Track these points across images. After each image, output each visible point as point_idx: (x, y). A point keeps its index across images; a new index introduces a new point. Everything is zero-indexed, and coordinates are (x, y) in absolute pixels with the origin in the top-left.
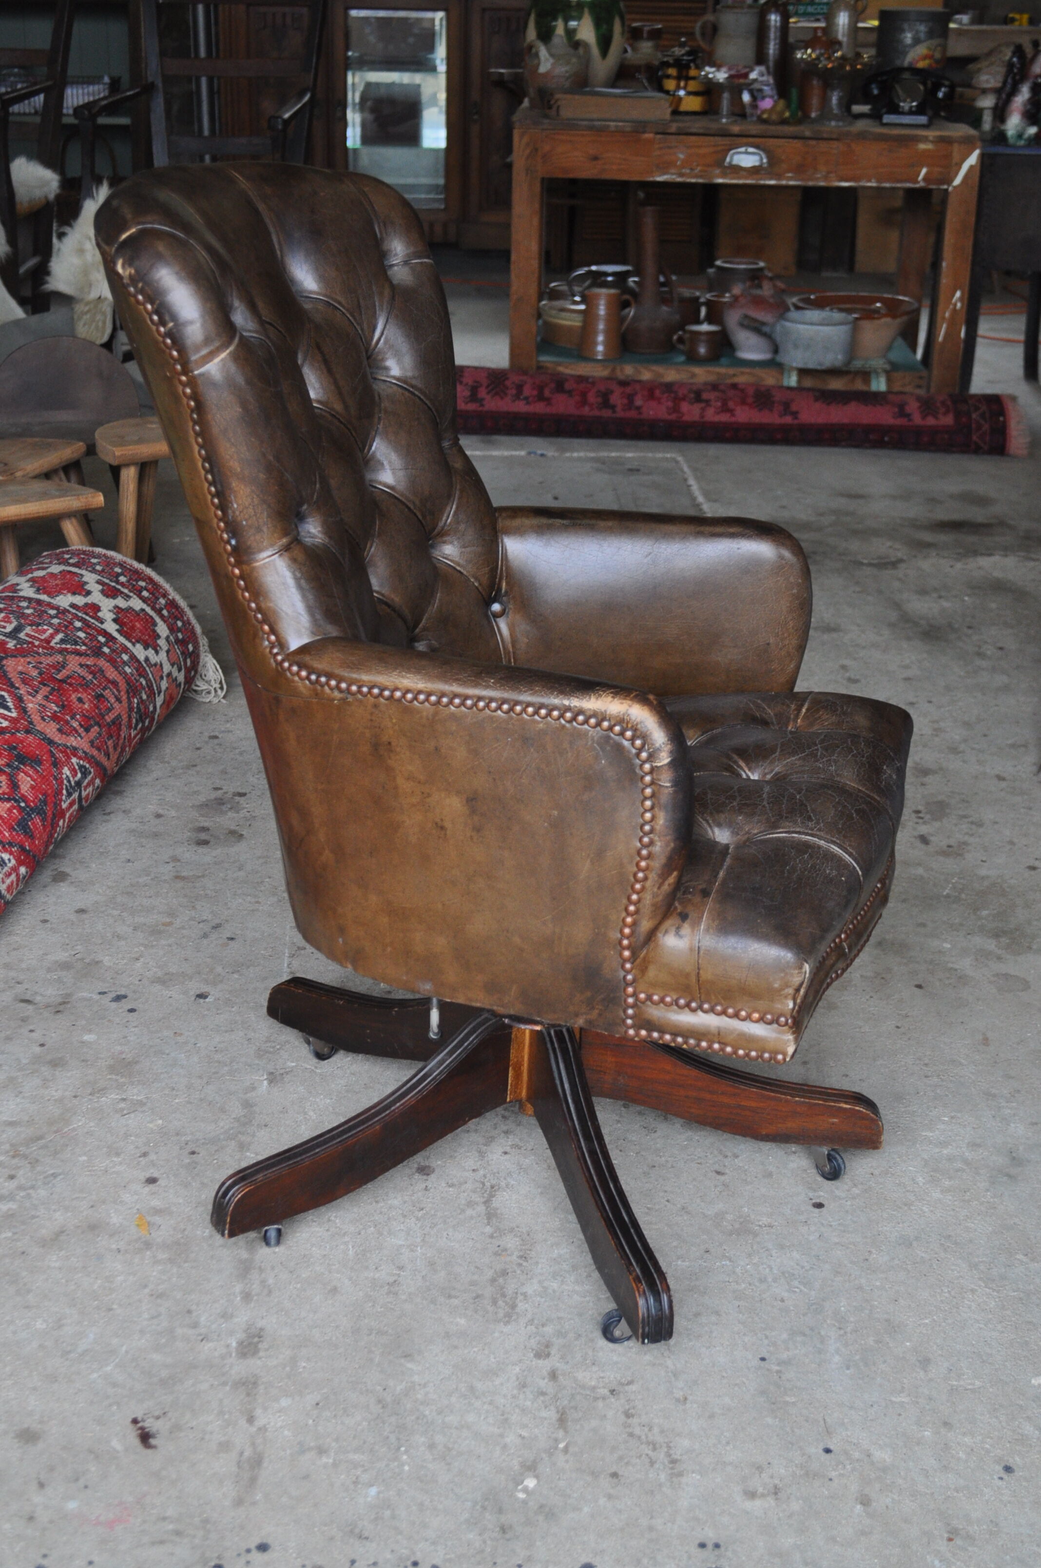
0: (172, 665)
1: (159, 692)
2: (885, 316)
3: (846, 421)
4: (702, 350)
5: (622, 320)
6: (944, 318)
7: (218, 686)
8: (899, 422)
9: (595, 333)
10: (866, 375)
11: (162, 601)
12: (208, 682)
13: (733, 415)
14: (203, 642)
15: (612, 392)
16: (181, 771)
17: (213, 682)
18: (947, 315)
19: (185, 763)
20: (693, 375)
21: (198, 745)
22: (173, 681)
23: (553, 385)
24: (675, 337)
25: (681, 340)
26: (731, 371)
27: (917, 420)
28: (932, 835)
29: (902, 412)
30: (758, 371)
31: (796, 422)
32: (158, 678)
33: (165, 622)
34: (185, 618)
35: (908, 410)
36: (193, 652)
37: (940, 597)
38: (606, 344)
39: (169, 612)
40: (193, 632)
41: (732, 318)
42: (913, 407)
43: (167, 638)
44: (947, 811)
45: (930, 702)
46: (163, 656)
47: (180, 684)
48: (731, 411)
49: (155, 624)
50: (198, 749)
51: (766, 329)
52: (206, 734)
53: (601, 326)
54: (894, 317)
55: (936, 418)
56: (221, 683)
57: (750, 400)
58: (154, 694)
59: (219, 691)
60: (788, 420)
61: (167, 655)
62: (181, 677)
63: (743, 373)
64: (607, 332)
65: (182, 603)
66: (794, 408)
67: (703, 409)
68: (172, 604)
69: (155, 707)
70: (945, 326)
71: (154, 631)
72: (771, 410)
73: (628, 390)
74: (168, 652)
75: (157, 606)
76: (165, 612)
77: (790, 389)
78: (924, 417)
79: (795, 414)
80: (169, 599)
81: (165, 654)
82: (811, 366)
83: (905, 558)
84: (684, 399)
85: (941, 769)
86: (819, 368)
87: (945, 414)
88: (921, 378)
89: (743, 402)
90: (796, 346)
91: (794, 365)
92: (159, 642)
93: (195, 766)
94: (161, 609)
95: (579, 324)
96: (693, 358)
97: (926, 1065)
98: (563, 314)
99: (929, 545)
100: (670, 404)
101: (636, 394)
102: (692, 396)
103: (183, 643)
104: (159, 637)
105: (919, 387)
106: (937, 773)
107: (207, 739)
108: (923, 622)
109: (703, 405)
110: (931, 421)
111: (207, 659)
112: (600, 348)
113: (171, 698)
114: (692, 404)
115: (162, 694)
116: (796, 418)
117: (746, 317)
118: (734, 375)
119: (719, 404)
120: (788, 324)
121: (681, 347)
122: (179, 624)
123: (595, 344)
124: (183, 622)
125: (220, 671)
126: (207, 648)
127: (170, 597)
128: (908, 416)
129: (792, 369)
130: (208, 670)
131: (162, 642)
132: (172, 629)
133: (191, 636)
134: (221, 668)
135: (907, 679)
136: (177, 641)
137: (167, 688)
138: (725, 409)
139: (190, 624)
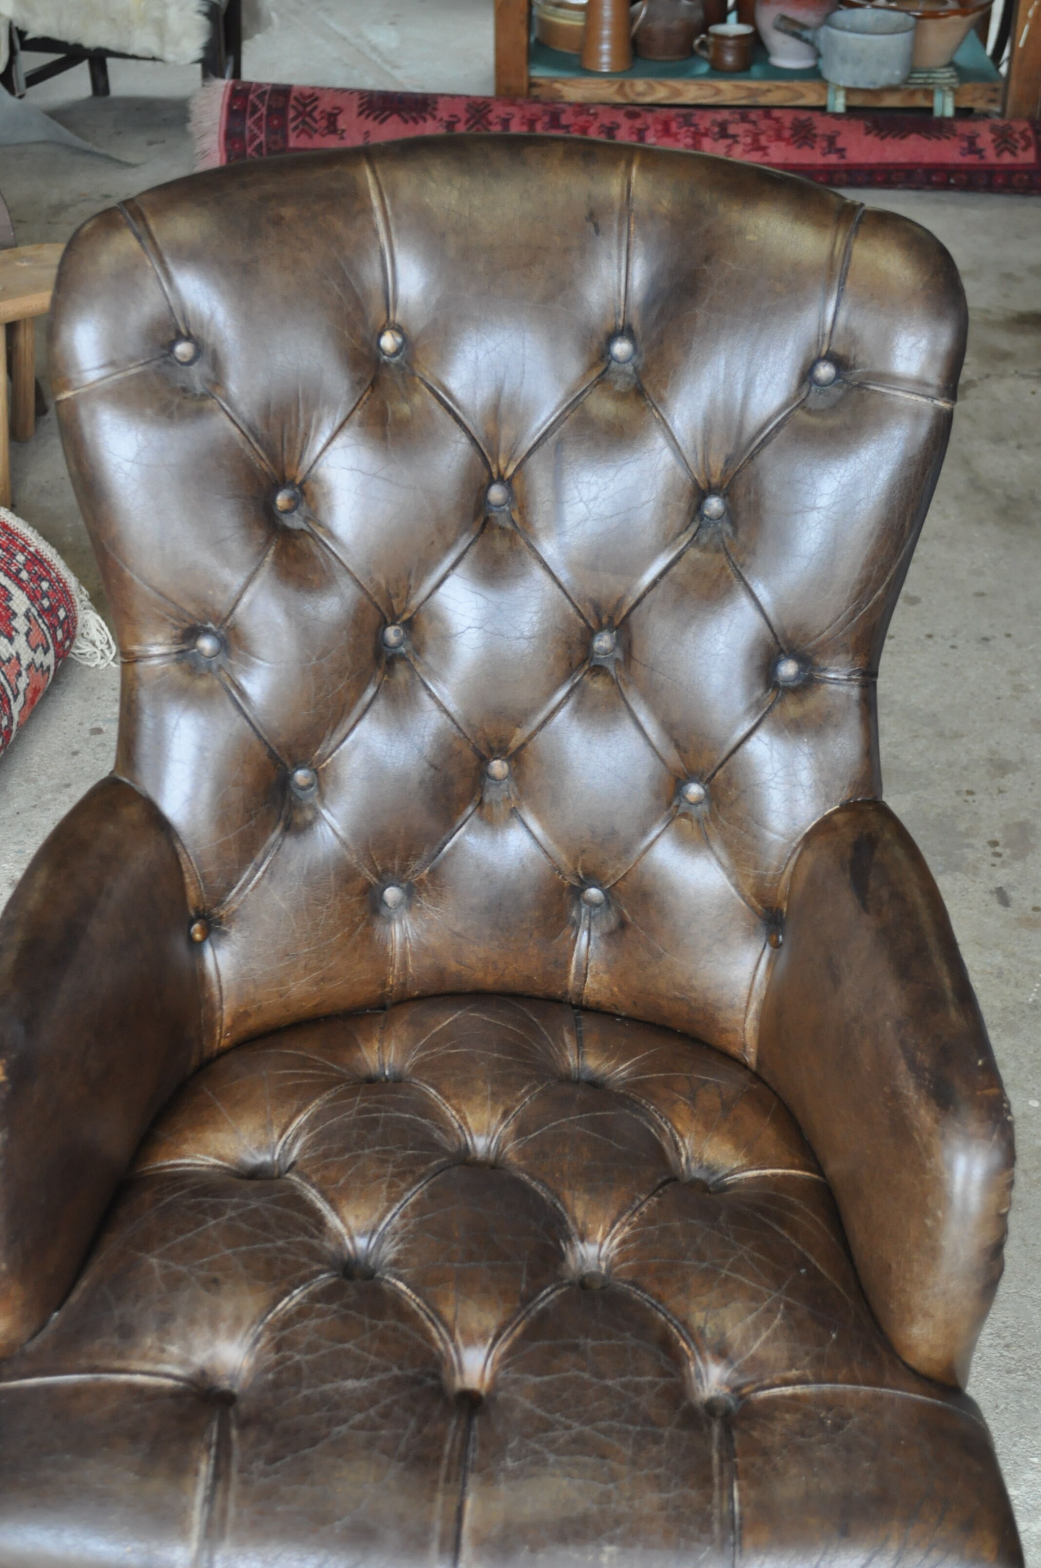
0: (34, 650)
1: (16, 697)
2: (954, 12)
3: (902, 160)
4: (729, 59)
5: (632, 18)
6: (1026, 17)
7: (104, 647)
8: (970, 159)
9: (599, 40)
10: (929, 94)
11: (21, 558)
12: (93, 644)
13: (766, 154)
14: (80, 596)
15: (618, 127)
16: (49, 796)
17: (98, 643)
18: (1030, 13)
19: (57, 781)
20: (718, 92)
21: (76, 747)
22: (37, 670)
23: (546, 119)
24: (697, 42)
25: (703, 44)
26: (764, 85)
27: (991, 156)
28: (1013, 888)
29: (972, 148)
30: (797, 85)
31: (842, 161)
32: (13, 677)
33: (23, 588)
34: (53, 575)
35: (980, 144)
36: (66, 617)
37: (1019, 447)
38: (613, 54)
39: (29, 572)
40: (65, 591)
41: (767, 17)
42: (986, 139)
43: (27, 615)
44: (1033, 840)
45: (1008, 635)
46: (21, 641)
47: (48, 668)
48: (763, 149)
49: (8, 597)
50: (75, 753)
51: (807, 34)
52: (88, 726)
53: (606, 32)
54: (964, 14)
55: (1014, 154)
56: (108, 642)
57: (787, 134)
58: (9, 701)
59: (107, 652)
60: (833, 159)
61: (27, 641)
62: (49, 660)
63: (778, 88)
64: (614, 39)
65: (48, 552)
66: (840, 143)
67: (729, 147)
68: (36, 559)
69: (11, 719)
70: (1027, 28)
71: (8, 608)
72: (812, 148)
73: (638, 123)
74: (27, 634)
75: (13, 569)
76: (24, 575)
77: (836, 116)
78: (999, 154)
79: (841, 152)
80: (30, 553)
81: (24, 638)
82: (862, 85)
83: (975, 378)
84: (705, 134)
85: (1023, 761)
86: (871, 87)
87: (1025, 149)
88: (995, 90)
89: (779, 137)
90: (844, 60)
91: (841, 83)
92: (14, 623)
93: (68, 786)
94: (19, 571)
95: (581, 24)
96: (718, 70)
97: (1007, 1346)
98: (562, 11)
99: (1005, 356)
100: (689, 141)
101: (647, 128)
102: (716, 129)
103: (51, 611)
104: (15, 614)
105: (992, 101)
106: (1019, 769)
107: (87, 735)
108: (998, 492)
109: (729, 141)
110: (1007, 159)
111: (87, 617)
112: (605, 59)
113: (36, 691)
114: (716, 140)
115: (21, 698)
116: (843, 157)
117: (784, 18)
118: (769, 91)
119: (749, 140)
120: (835, 32)
121: (704, 53)
122: (45, 585)
123: (599, 54)
124: (50, 581)
125: (106, 629)
126: (87, 603)
127: (32, 549)
128: (980, 152)
129: (838, 88)
130: (90, 629)
131: (20, 624)
132: (33, 598)
133: (63, 596)
134: (107, 625)
135: (980, 594)
136: (42, 612)
137: (28, 685)
138: (757, 147)
139: (60, 580)
